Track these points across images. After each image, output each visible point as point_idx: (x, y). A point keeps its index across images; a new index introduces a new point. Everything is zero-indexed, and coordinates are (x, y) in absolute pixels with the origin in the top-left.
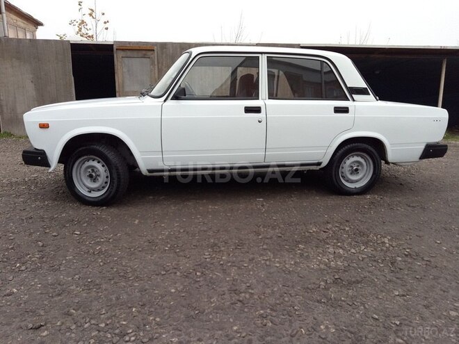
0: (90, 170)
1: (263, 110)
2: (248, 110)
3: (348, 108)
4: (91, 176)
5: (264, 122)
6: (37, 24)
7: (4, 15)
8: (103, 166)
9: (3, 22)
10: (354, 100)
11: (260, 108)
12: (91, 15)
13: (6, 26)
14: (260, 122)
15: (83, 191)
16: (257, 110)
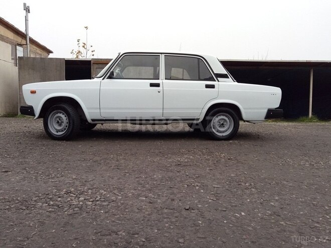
0: (58, 119)
1: (161, 85)
2: (152, 85)
3: (214, 85)
4: (58, 122)
5: (162, 92)
6: (49, 52)
7: (28, 45)
8: (65, 116)
9: (27, 50)
10: (219, 81)
11: (159, 84)
12: (83, 47)
13: (29, 52)
14: (159, 92)
15: (54, 132)
16: (158, 85)
